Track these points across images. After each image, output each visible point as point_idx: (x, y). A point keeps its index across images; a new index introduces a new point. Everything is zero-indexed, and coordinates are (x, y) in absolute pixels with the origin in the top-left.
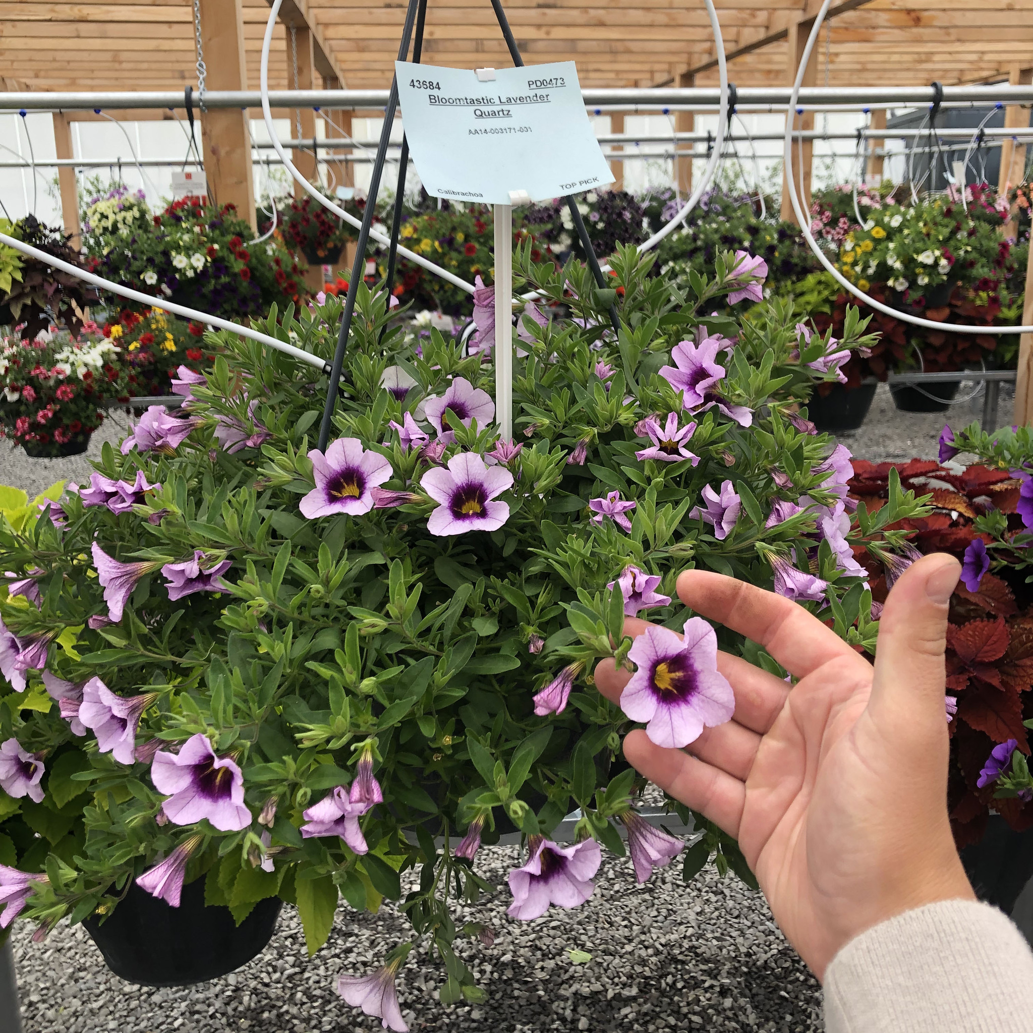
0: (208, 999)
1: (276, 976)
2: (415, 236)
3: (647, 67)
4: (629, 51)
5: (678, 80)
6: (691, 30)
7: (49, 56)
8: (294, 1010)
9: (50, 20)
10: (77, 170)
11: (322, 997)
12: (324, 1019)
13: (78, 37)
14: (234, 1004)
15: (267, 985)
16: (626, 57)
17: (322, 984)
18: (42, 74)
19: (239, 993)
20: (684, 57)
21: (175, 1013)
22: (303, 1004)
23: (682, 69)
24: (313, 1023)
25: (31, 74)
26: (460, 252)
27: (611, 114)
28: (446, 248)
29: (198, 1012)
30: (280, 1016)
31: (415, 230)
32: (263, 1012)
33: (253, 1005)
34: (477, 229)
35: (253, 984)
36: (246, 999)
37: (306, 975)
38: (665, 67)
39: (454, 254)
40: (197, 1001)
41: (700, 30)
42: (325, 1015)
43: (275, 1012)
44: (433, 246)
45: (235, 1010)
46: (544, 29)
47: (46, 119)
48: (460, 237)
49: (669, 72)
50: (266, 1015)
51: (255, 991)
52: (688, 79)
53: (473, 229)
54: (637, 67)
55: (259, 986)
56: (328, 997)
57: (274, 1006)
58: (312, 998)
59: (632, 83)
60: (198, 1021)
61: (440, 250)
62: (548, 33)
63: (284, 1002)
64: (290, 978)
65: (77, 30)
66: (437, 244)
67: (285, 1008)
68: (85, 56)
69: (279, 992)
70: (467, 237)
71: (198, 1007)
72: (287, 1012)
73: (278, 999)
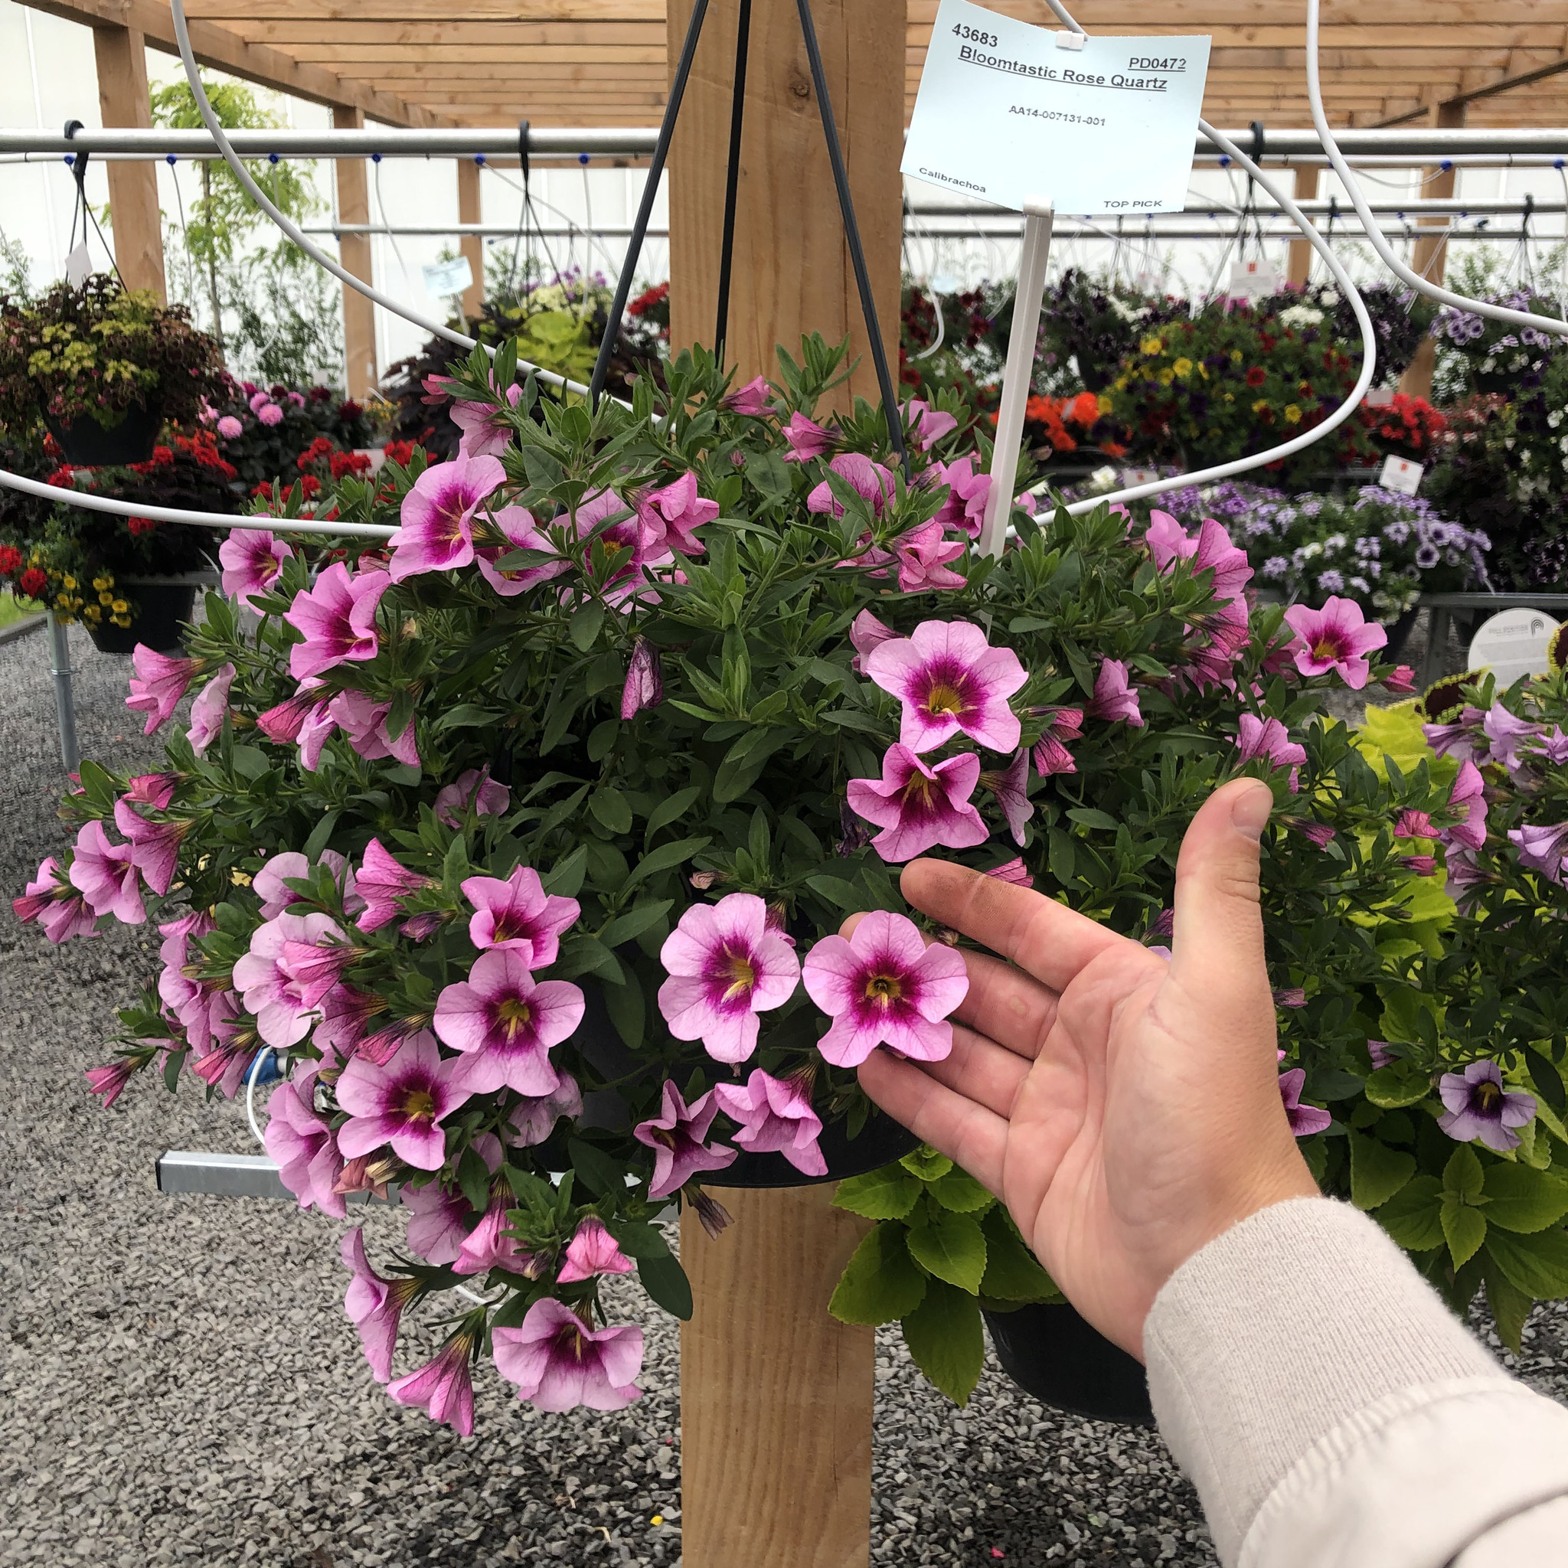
0: (934, 1449)
1: (1023, 1430)
2: (1164, 353)
3: (1381, 91)
4: (1369, 66)
5: (1434, 111)
6: (1485, 29)
7: (484, 72)
8: (1063, 1481)
9: (518, 20)
10: (485, 239)
11: (1099, 1468)
12: (1110, 1499)
13: (544, 44)
14: (971, 1462)
15: (1010, 1441)
16: (1359, 75)
17: (1095, 1450)
18: (460, 98)
19: (975, 1447)
20: (1453, 76)
21: (891, 1463)
22: (1072, 1474)
23: (1447, 93)
24: (1096, 1502)
25: (444, 98)
26: (1239, 380)
27: (1297, 167)
28: (1217, 373)
29: (924, 1466)
30: (1042, 1486)
31: (1165, 344)
32: (1016, 1478)
33: (999, 1466)
34: (1261, 344)
35: (993, 1437)
36: (988, 1457)
37: (1066, 1434)
38: (1414, 90)
39: (1231, 384)
40: (920, 1450)
41: (1502, 30)
42: (1108, 1494)
43: (1033, 1480)
44: (1195, 369)
45: (975, 1469)
46: (1246, 31)
47: (447, 168)
48: (1237, 356)
49: (1418, 99)
50: (1021, 1482)
51: (996, 1447)
52: (1452, 113)
53: (1256, 345)
54: (1366, 91)
55: (1001, 1441)
56: (1108, 1469)
57: (1029, 1472)
58: (1084, 1468)
59: (1345, 116)
60: (928, 1479)
61: (1205, 376)
62: (1250, 38)
63: (1044, 1468)
64: (1044, 1434)
65: (543, 34)
66: (1201, 366)
67: (1047, 1476)
68: (534, 72)
69: (1032, 1452)
70: (1247, 357)
71: (923, 1459)
72: (1051, 1482)
73: (1034, 1462)
